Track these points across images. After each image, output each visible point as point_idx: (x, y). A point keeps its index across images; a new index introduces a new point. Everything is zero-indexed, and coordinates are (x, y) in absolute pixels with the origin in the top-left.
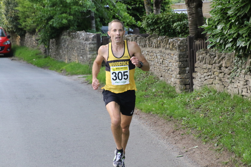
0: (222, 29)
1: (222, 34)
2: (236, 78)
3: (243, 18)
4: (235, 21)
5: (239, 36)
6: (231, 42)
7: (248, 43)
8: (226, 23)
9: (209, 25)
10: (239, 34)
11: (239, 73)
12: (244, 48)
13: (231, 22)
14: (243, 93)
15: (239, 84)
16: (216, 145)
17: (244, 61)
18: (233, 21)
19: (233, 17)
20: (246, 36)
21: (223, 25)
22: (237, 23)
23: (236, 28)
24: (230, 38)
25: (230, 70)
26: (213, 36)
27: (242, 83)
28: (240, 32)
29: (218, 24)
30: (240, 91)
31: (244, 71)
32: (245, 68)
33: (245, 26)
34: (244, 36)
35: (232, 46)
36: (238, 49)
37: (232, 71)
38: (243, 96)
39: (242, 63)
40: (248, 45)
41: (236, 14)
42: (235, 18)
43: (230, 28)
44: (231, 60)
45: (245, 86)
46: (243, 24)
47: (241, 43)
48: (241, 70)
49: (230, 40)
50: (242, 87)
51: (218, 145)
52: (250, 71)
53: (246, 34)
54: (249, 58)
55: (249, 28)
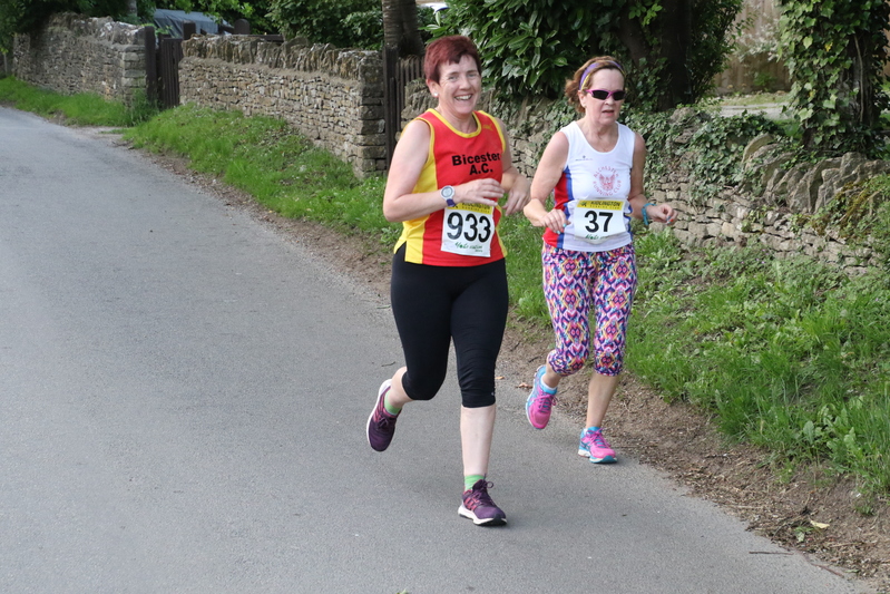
3: (514, 15)
4: (500, 22)
5: (507, 53)
6: (490, 65)
7: (526, 70)
8: (480, 26)
9: (442, 25)
10: (507, 49)
12: (516, 82)
13: (489, 23)
17: (514, 110)
18: (496, 20)
19: (494, 11)
20: (522, 56)
21: (473, 28)
22: (503, 26)
23: (501, 36)
24: (487, 59)
28: (511, 46)
29: (461, 24)
31: (513, 132)
32: (515, 126)
33: (521, 32)
34: (518, 54)
35: (492, 75)
36: (503, 83)
39: (509, 114)
40: (526, 76)
41: (502, 6)
42: (500, 13)
43: (489, 34)
46: (516, 26)
47: (511, 71)
49: (488, 62)
52: (528, 131)
53: (523, 52)
54: (525, 102)
55: (529, 37)
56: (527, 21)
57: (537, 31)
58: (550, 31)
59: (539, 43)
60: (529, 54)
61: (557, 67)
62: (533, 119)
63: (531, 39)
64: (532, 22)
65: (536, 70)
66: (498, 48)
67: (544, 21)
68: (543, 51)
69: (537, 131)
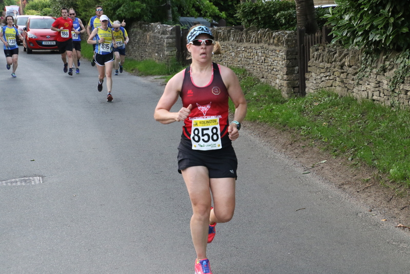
0: (350, 19)
1: (349, 26)
2: (365, 78)
3: (377, 6)
4: (368, 10)
5: (372, 27)
6: (361, 35)
7: (384, 36)
8: (356, 13)
9: (333, 14)
10: (372, 25)
11: (368, 73)
12: (377, 43)
13: (362, 12)
14: (375, 97)
15: (368, 86)
16: (350, 159)
17: (375, 59)
18: (366, 9)
19: (365, 4)
20: (381, 29)
21: (352, 14)
22: (370, 12)
23: (368, 18)
24: (360, 31)
25: (355, 69)
26: (338, 28)
27: (373, 84)
28: (375, 23)
29: (345, 13)
30: (370, 95)
31: (375, 71)
32: (376, 67)
33: (381, 15)
34: (379, 27)
35: (363, 40)
36: (369, 44)
37: (358, 71)
38: (374, 100)
39: (372, 61)
40: (384, 39)
41: (369, 1)
42: (368, 5)
43: (361, 18)
44: (357, 57)
45: (377, 89)
46: (378, 12)
47: (374, 37)
48: (371, 70)
49: (360, 33)
50: (372, 89)
51: (352, 159)
52: (384, 70)
53: (382, 26)
54: (382, 54)
55: (386, 18)
56: (384, 8)
57: (390, 14)
58: (398, 13)
59: (392, 20)
60: (386, 27)
61: (402, 33)
62: (387, 63)
63: (387, 18)
64: (387, 9)
65: (390, 35)
66: (366, 25)
67: (395, 7)
68: (394, 25)
69: (390, 70)
